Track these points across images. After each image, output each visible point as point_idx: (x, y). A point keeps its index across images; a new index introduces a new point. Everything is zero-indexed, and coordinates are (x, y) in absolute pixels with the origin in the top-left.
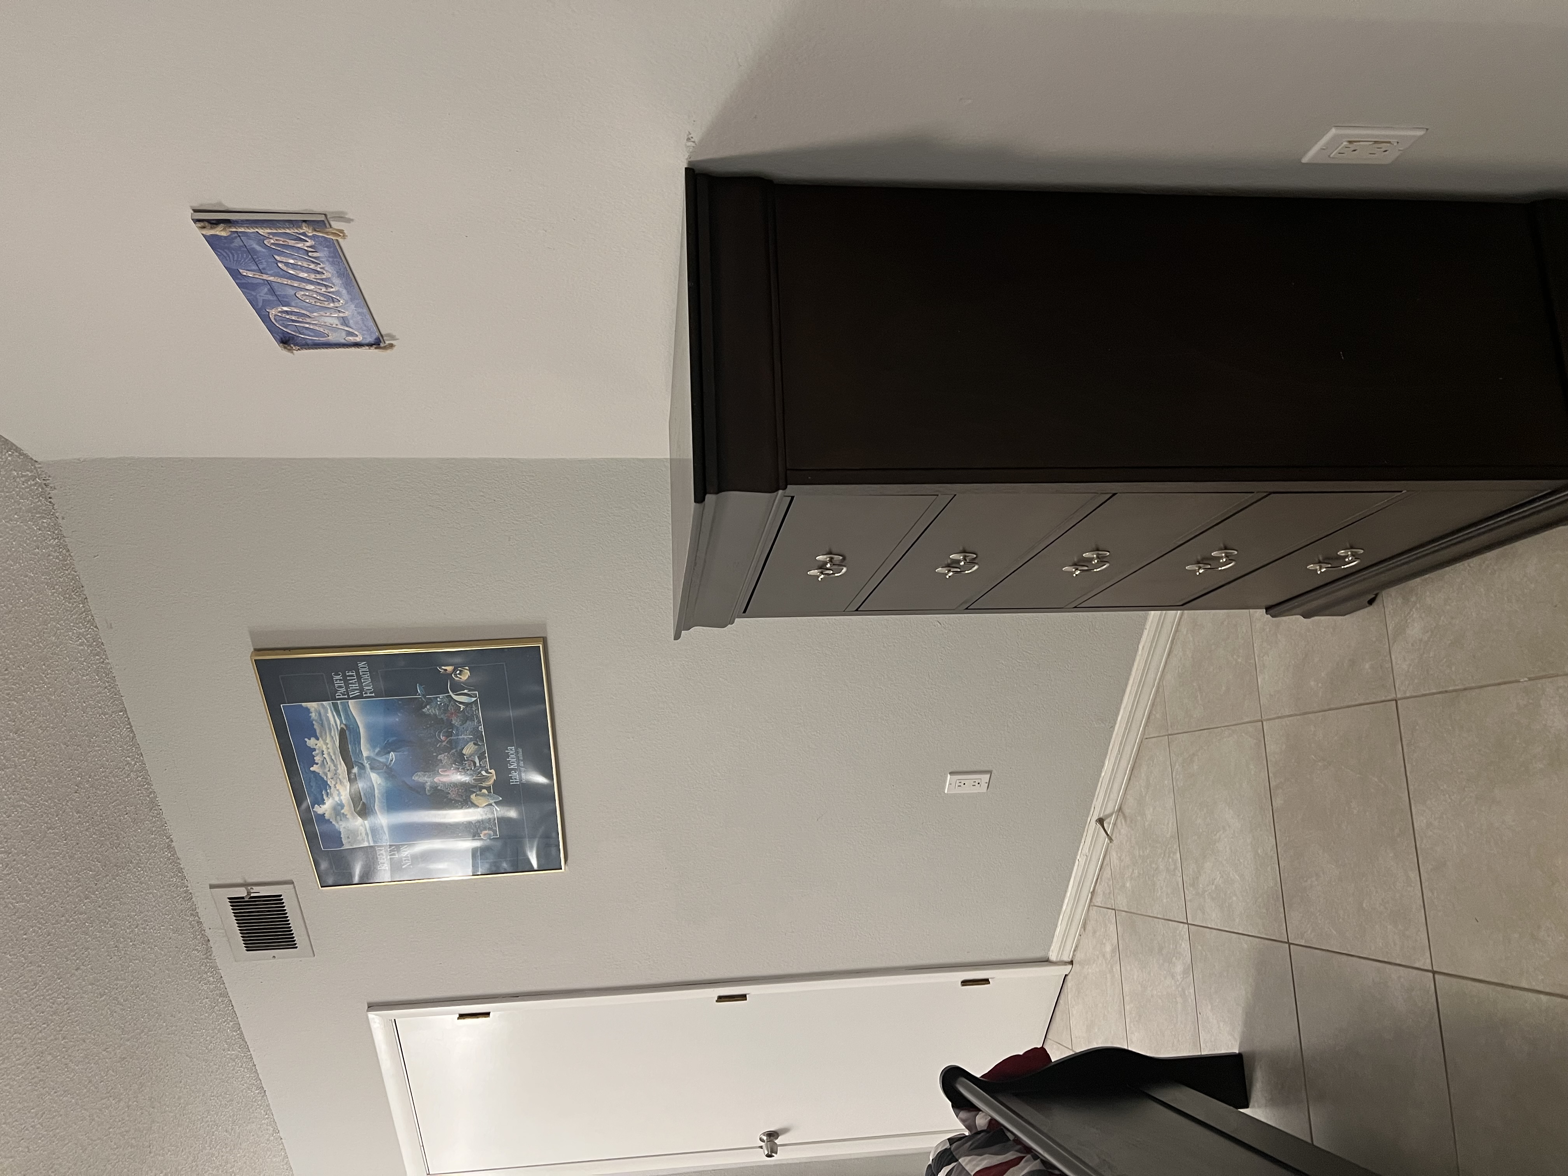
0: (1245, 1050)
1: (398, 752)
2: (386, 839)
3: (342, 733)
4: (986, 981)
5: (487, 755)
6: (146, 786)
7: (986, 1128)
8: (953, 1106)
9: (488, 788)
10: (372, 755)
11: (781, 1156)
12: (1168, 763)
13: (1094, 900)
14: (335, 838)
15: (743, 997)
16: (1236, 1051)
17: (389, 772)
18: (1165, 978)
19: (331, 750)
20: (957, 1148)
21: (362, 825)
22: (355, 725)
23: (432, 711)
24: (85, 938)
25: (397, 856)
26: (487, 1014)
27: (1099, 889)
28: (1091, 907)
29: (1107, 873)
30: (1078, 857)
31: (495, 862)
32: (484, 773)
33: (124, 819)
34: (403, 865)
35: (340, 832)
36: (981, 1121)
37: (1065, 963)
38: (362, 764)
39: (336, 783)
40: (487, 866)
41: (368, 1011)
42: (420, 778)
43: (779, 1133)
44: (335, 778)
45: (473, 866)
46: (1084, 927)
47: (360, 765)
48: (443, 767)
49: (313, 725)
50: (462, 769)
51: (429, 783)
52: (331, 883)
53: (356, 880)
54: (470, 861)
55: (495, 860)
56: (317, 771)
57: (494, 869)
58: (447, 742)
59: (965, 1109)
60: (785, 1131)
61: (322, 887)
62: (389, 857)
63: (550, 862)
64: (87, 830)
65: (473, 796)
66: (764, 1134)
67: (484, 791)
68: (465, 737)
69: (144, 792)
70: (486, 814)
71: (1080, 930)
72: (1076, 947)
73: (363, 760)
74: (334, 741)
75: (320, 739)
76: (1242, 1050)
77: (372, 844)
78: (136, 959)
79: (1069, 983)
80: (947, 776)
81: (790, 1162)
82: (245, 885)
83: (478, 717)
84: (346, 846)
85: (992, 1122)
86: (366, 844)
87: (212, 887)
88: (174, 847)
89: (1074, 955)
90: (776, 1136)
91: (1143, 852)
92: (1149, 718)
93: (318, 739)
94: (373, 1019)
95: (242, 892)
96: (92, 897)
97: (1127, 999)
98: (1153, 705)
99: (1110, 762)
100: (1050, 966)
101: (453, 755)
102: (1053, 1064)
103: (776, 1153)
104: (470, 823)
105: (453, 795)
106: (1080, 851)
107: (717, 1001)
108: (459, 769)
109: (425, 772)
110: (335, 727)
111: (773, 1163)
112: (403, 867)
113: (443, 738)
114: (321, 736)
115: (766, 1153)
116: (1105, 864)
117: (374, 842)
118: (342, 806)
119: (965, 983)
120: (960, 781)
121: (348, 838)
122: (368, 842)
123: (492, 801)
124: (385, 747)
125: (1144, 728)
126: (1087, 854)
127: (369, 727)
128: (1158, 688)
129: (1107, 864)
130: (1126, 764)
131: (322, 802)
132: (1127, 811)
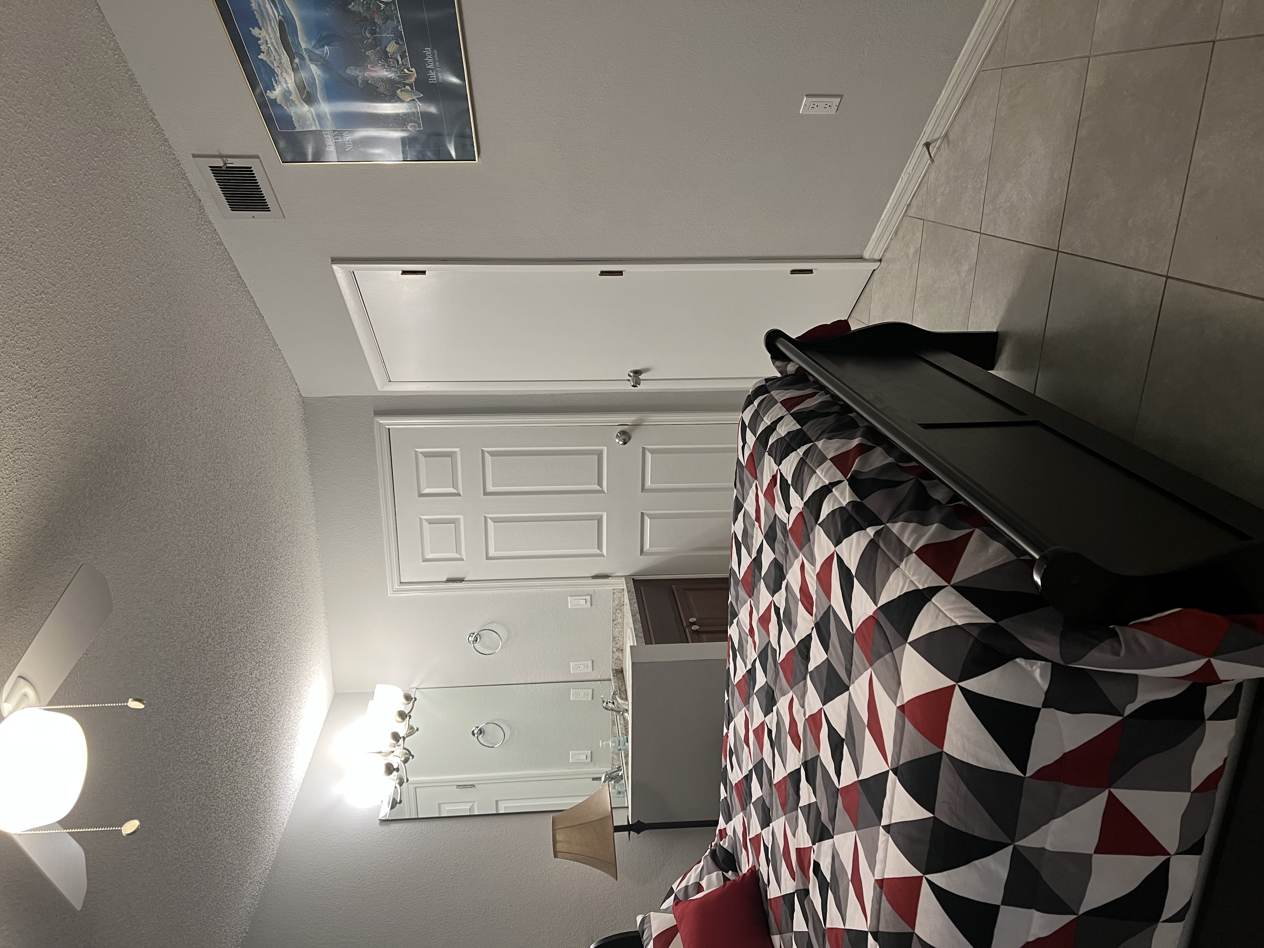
0: (1001, 330)
1: (333, 46)
2: (330, 126)
3: (281, 24)
4: (810, 271)
5: (407, 54)
6: (123, 64)
7: (793, 373)
8: (771, 358)
9: (410, 85)
10: (310, 47)
11: (642, 387)
12: (997, 94)
13: (908, 212)
14: (288, 121)
15: (620, 273)
16: (995, 330)
17: (325, 65)
18: (952, 275)
19: (273, 41)
20: (769, 386)
21: (308, 111)
22: (291, 18)
23: (356, 8)
24: (102, 190)
25: (341, 140)
26: (423, 272)
27: (914, 203)
28: (904, 217)
29: (924, 189)
30: (902, 175)
31: (421, 151)
32: (406, 70)
33: (111, 92)
34: (347, 148)
35: (291, 117)
36: (791, 368)
37: (875, 261)
38: (302, 55)
39: (282, 72)
40: (415, 154)
41: (332, 264)
42: (352, 71)
43: (642, 372)
44: (280, 67)
45: (403, 153)
46: (896, 233)
47: (300, 56)
48: (371, 63)
49: (255, 15)
50: (387, 66)
51: (360, 77)
52: (289, 161)
53: (310, 159)
54: (400, 148)
55: (421, 149)
56: (265, 59)
57: (421, 157)
58: (372, 40)
59: (780, 360)
60: (647, 370)
61: (283, 162)
62: (334, 140)
63: (465, 154)
64: (83, 99)
65: (398, 92)
66: (631, 372)
67: (408, 87)
68: (388, 36)
69: (123, 70)
70: (411, 108)
71: (892, 236)
72: (887, 248)
73: (303, 52)
74: (275, 32)
75: (263, 29)
76: (999, 330)
77: (319, 129)
78: (146, 210)
79: (876, 276)
80: (804, 98)
81: (649, 391)
82: (221, 156)
83: (397, 17)
84: (298, 129)
85: (800, 369)
86: (314, 128)
87: (194, 156)
88: (157, 120)
89: (883, 255)
90: (640, 374)
91: (957, 173)
92: (990, 51)
93: (261, 29)
94: (337, 269)
95: (219, 163)
96: (100, 157)
97: (919, 289)
98: (996, 39)
99: (946, 92)
100: (864, 262)
101: (379, 51)
102: (851, 332)
103: (639, 385)
104: (398, 115)
105: (381, 89)
106: (905, 170)
107: (600, 275)
108: (385, 65)
109: (357, 66)
110: (274, 18)
111: (636, 391)
112: (347, 150)
113: (368, 35)
114: (263, 26)
115: (632, 384)
116: (923, 182)
117: (321, 125)
118: (290, 93)
119: (794, 272)
120: (814, 103)
121: (299, 122)
122: (316, 125)
123: (415, 97)
124: (319, 41)
125: (984, 61)
126: (911, 173)
127: (304, 20)
128: (1005, 22)
129: (925, 183)
130: (960, 94)
131: (272, 88)
132: (952, 136)
